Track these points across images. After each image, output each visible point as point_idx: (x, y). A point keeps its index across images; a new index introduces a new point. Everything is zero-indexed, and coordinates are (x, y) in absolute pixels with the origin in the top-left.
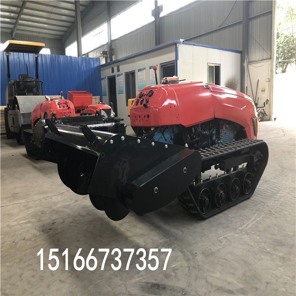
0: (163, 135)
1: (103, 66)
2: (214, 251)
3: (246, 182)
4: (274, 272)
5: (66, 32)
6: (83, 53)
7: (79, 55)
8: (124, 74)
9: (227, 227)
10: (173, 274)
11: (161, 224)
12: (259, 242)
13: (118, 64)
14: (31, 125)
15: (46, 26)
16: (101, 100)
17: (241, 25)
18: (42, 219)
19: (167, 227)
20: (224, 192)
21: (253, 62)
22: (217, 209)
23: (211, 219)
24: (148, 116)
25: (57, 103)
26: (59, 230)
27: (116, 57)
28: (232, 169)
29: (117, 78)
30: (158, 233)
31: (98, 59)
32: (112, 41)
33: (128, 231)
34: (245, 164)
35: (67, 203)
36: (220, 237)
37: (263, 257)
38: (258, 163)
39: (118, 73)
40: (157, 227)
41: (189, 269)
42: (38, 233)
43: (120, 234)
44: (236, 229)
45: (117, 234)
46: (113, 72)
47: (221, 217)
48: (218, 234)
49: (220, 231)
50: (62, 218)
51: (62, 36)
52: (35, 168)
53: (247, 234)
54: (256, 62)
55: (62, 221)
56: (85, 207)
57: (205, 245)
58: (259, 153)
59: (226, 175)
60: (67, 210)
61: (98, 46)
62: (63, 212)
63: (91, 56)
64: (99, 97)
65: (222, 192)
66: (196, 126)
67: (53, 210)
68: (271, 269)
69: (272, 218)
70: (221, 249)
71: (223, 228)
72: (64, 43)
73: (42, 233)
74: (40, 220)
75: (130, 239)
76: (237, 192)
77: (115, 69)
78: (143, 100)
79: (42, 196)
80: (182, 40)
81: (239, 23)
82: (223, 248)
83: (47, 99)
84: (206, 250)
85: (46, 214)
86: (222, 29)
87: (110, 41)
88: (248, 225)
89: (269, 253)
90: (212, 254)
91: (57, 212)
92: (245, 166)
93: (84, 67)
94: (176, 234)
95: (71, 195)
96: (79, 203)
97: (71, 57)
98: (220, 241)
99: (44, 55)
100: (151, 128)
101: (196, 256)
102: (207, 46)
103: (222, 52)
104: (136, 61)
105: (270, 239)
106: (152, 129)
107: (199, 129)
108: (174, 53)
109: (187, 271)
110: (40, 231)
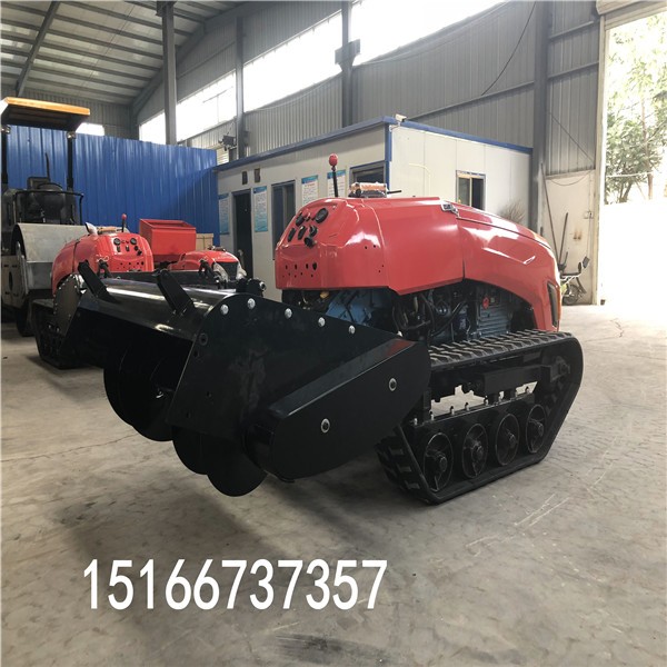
0: (348, 309)
1: (224, 167)
2: (454, 570)
3: (531, 425)
4: (587, 617)
5: (141, 89)
6: (178, 140)
7: (168, 142)
8: (269, 189)
9: (488, 521)
10: (360, 620)
11: (339, 511)
12: (557, 553)
13: (256, 165)
14: (51, 290)
15: (96, 73)
16: (216, 242)
17: (531, 93)
18: (63, 495)
19: (351, 519)
20: (483, 444)
21: (556, 173)
22: (466, 482)
23: (452, 503)
24: (315, 266)
25: (112, 240)
26: (102, 520)
27: (254, 150)
28: (502, 394)
29: (254, 197)
30: (331, 531)
31: (212, 153)
32: (245, 115)
33: (262, 524)
34: (532, 386)
35: (125, 463)
36: (469, 542)
37: (563, 585)
38: (561, 386)
39: (257, 185)
40: (330, 519)
41: (397, 608)
42: (51, 526)
43: (243, 532)
44: (506, 526)
45: (236, 532)
46: (245, 181)
47: (475, 500)
48: (466, 536)
49: (471, 529)
50: (110, 494)
51: (134, 98)
52: (56, 385)
53: (531, 536)
54: (562, 173)
55: (110, 501)
56: (165, 473)
57: (435, 559)
58: (561, 361)
59: (488, 406)
60: (123, 477)
61: (214, 124)
62: (114, 480)
63: (196, 144)
64: (212, 235)
65: (477, 444)
66: (422, 294)
67: (91, 477)
68: (580, 611)
69: (587, 505)
70: (470, 567)
71: (478, 523)
72: (137, 116)
73: (60, 525)
74: (57, 498)
75: (265, 541)
76: (512, 446)
77: (251, 175)
78: (305, 229)
79: (66, 447)
80: (400, 117)
81: (527, 87)
82: (476, 564)
83: (90, 231)
84: (436, 569)
85: (74, 484)
86: (490, 98)
87: (240, 113)
88: (533, 518)
89: (577, 577)
90: (451, 577)
91: (101, 481)
92: (531, 391)
93: (179, 170)
94: (372, 534)
95: (134, 446)
96: (151, 462)
97: (150, 144)
98: (469, 550)
99: (89, 136)
100: (320, 292)
101: (413, 581)
102: (456, 133)
103: (488, 147)
104: (298, 161)
105: (580, 547)
106: (323, 296)
107: (430, 302)
108: (383, 145)
109: (391, 613)
110: (55, 521)
